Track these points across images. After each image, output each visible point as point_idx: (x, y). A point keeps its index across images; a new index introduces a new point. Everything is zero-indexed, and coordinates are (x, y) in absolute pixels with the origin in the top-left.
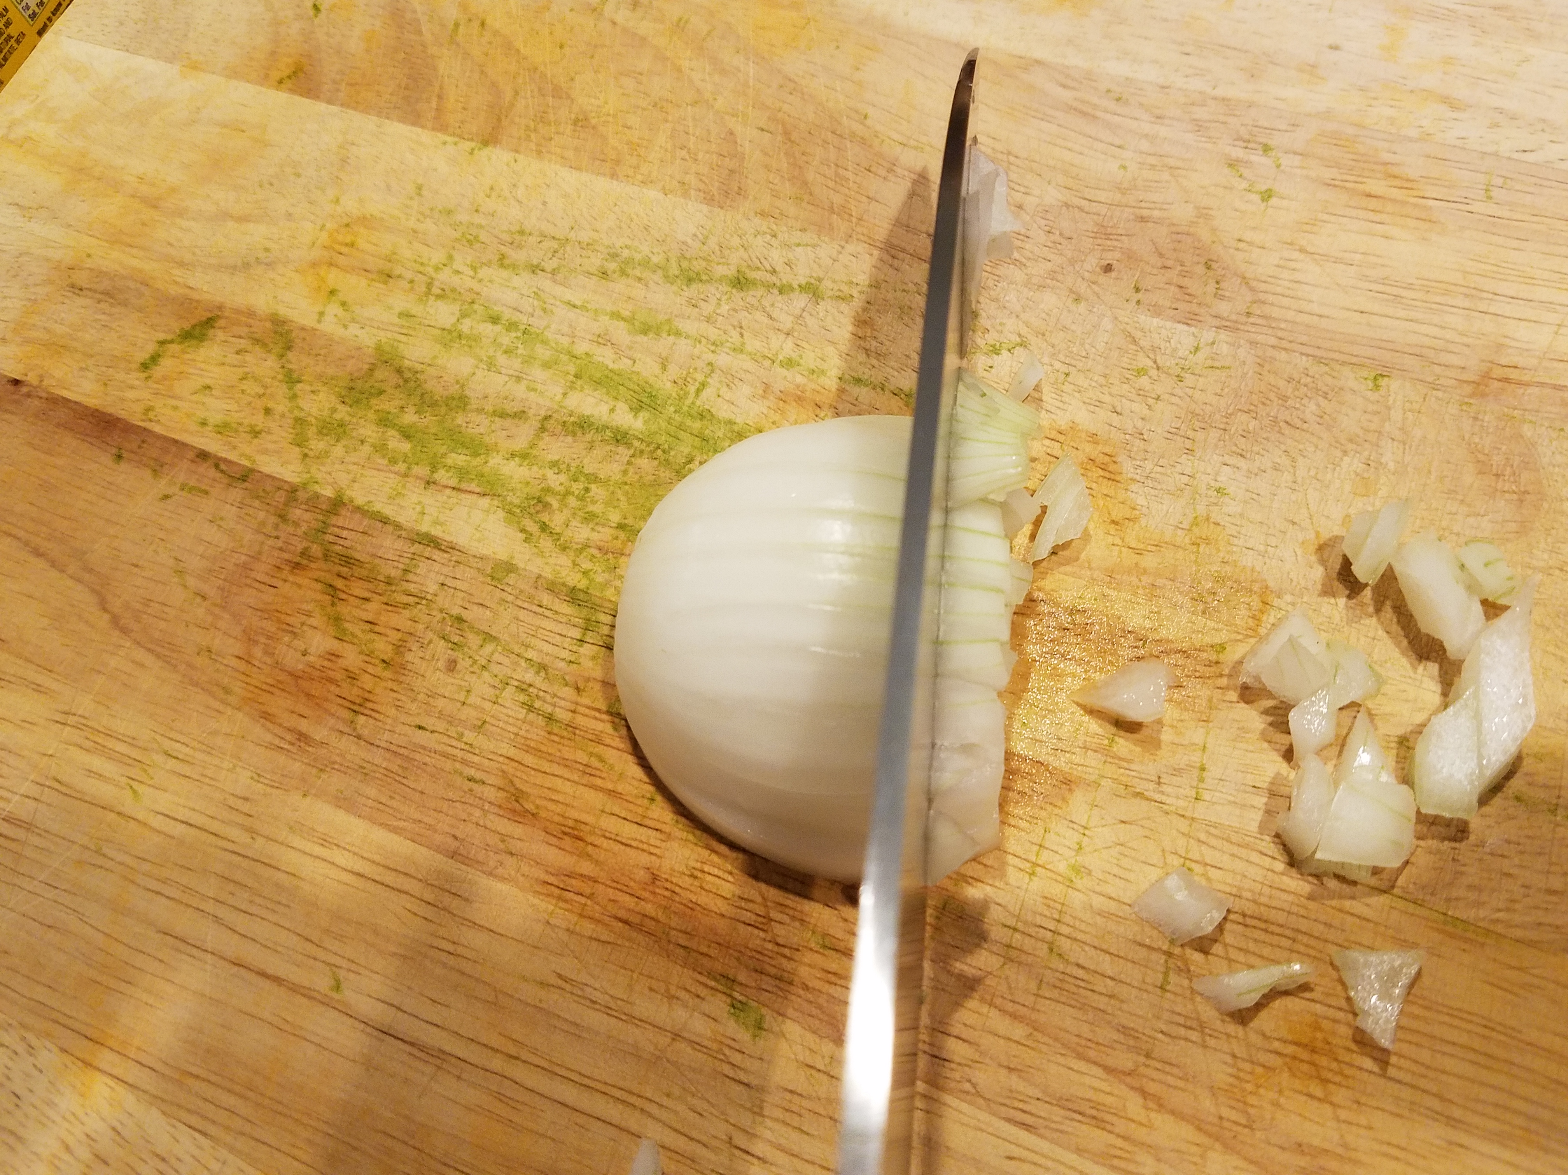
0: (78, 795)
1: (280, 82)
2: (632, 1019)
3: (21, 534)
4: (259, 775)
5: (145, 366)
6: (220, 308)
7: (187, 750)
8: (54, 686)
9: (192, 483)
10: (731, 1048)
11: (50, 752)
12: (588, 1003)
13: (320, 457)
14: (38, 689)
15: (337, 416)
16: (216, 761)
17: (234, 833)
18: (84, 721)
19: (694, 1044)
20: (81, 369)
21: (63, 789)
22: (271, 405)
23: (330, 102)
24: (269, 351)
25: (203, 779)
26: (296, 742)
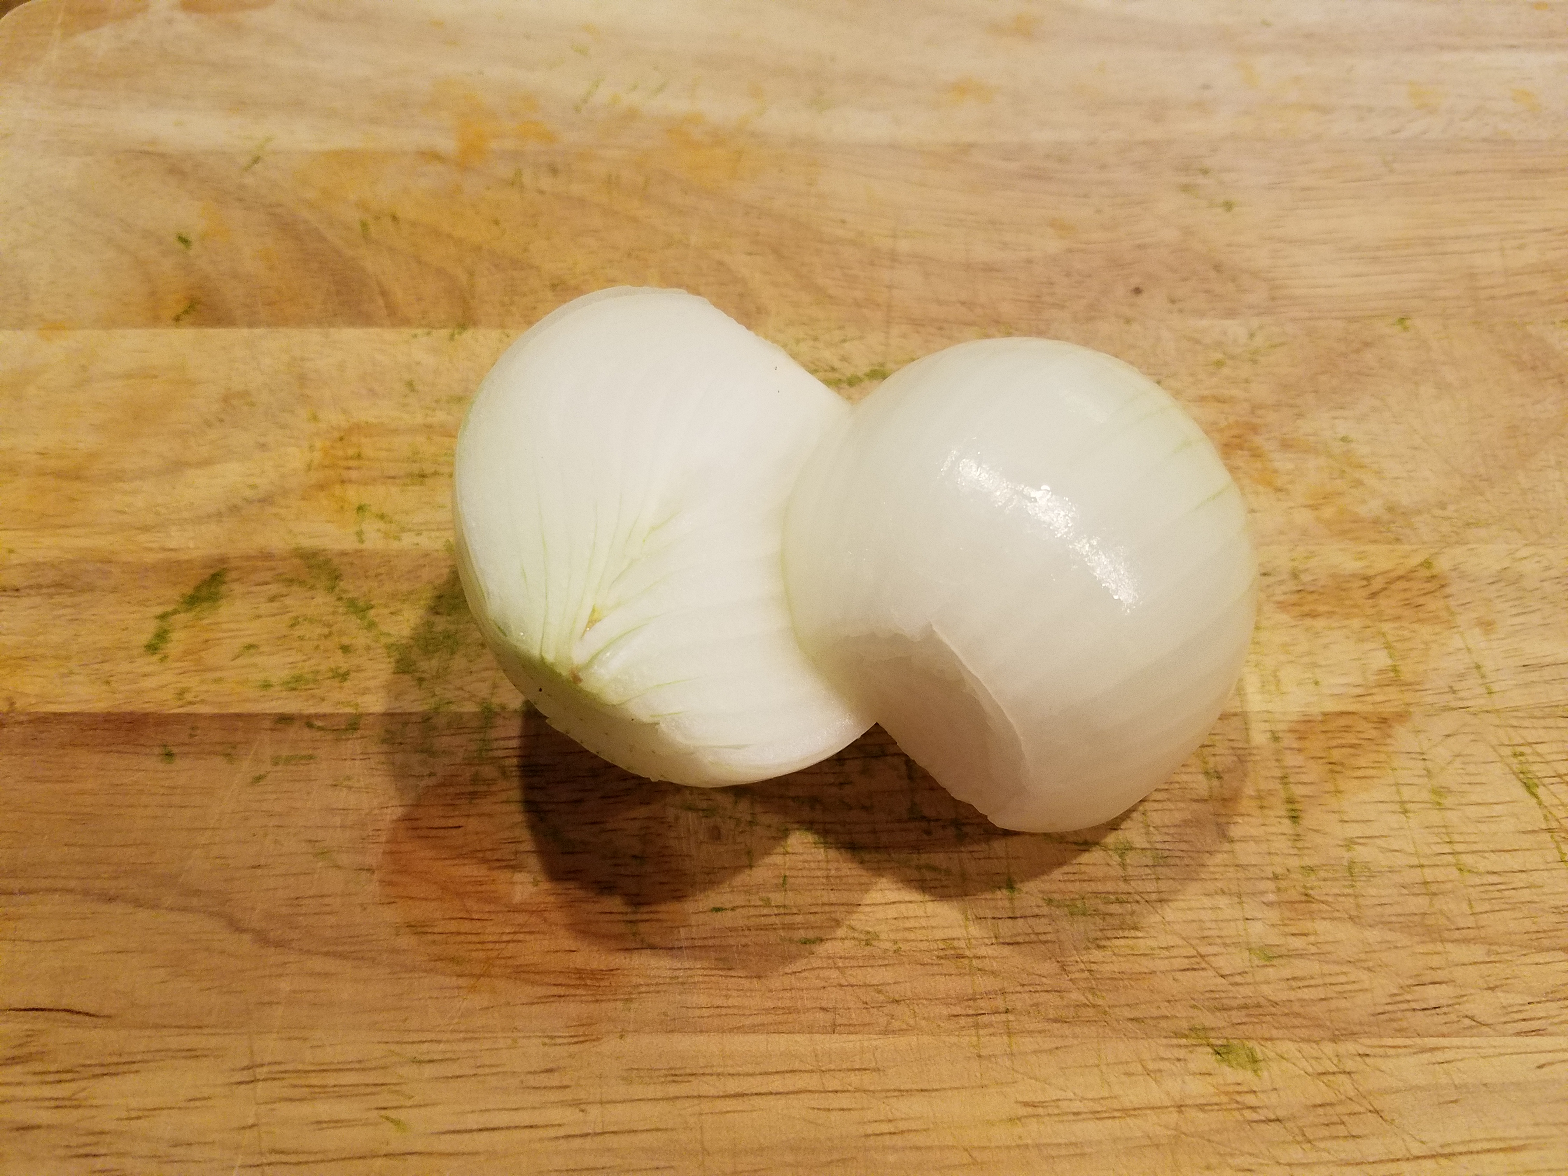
0: (319, 1157)
1: (177, 319)
2: (1127, 1112)
3: (72, 884)
4: (552, 1038)
5: (152, 648)
6: (223, 560)
7: (442, 1047)
8: (213, 1042)
9: (285, 752)
10: (1239, 1093)
11: (250, 1121)
12: (1072, 1117)
13: (440, 675)
14: (192, 1054)
15: (439, 628)
16: (487, 1045)
17: (555, 1115)
18: (277, 1068)
19: (1201, 1107)
20: (64, 675)
21: (293, 1158)
22: (345, 641)
23: (251, 325)
24: (312, 588)
25: (480, 1071)
26: (578, 982)
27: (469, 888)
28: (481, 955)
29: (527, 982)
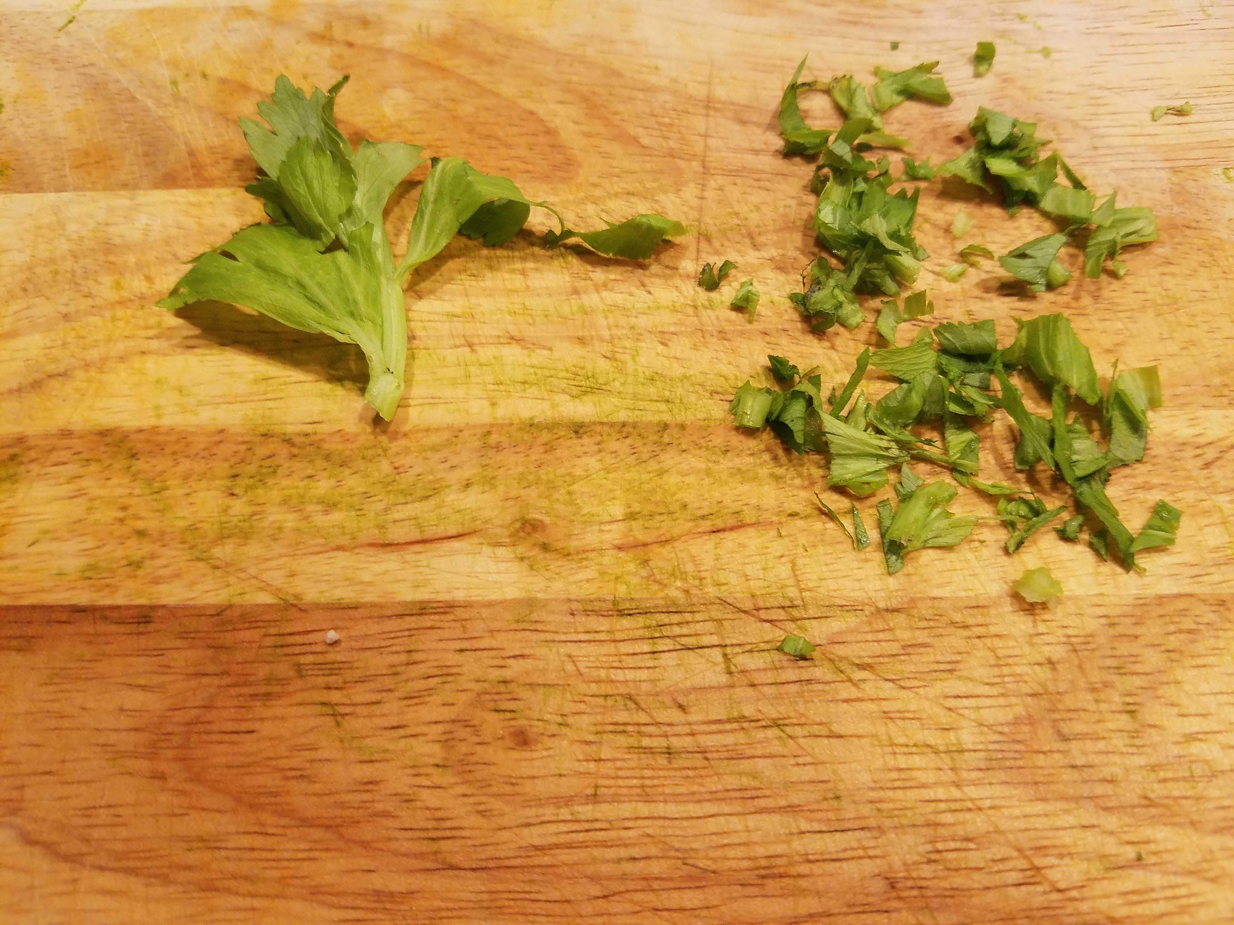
13: (235, 563)
15: (233, 512)
22: (141, 525)
23: (59, 190)
24: (109, 467)
26: (377, 905)
27: (263, 800)
28: (276, 874)
29: (324, 904)
